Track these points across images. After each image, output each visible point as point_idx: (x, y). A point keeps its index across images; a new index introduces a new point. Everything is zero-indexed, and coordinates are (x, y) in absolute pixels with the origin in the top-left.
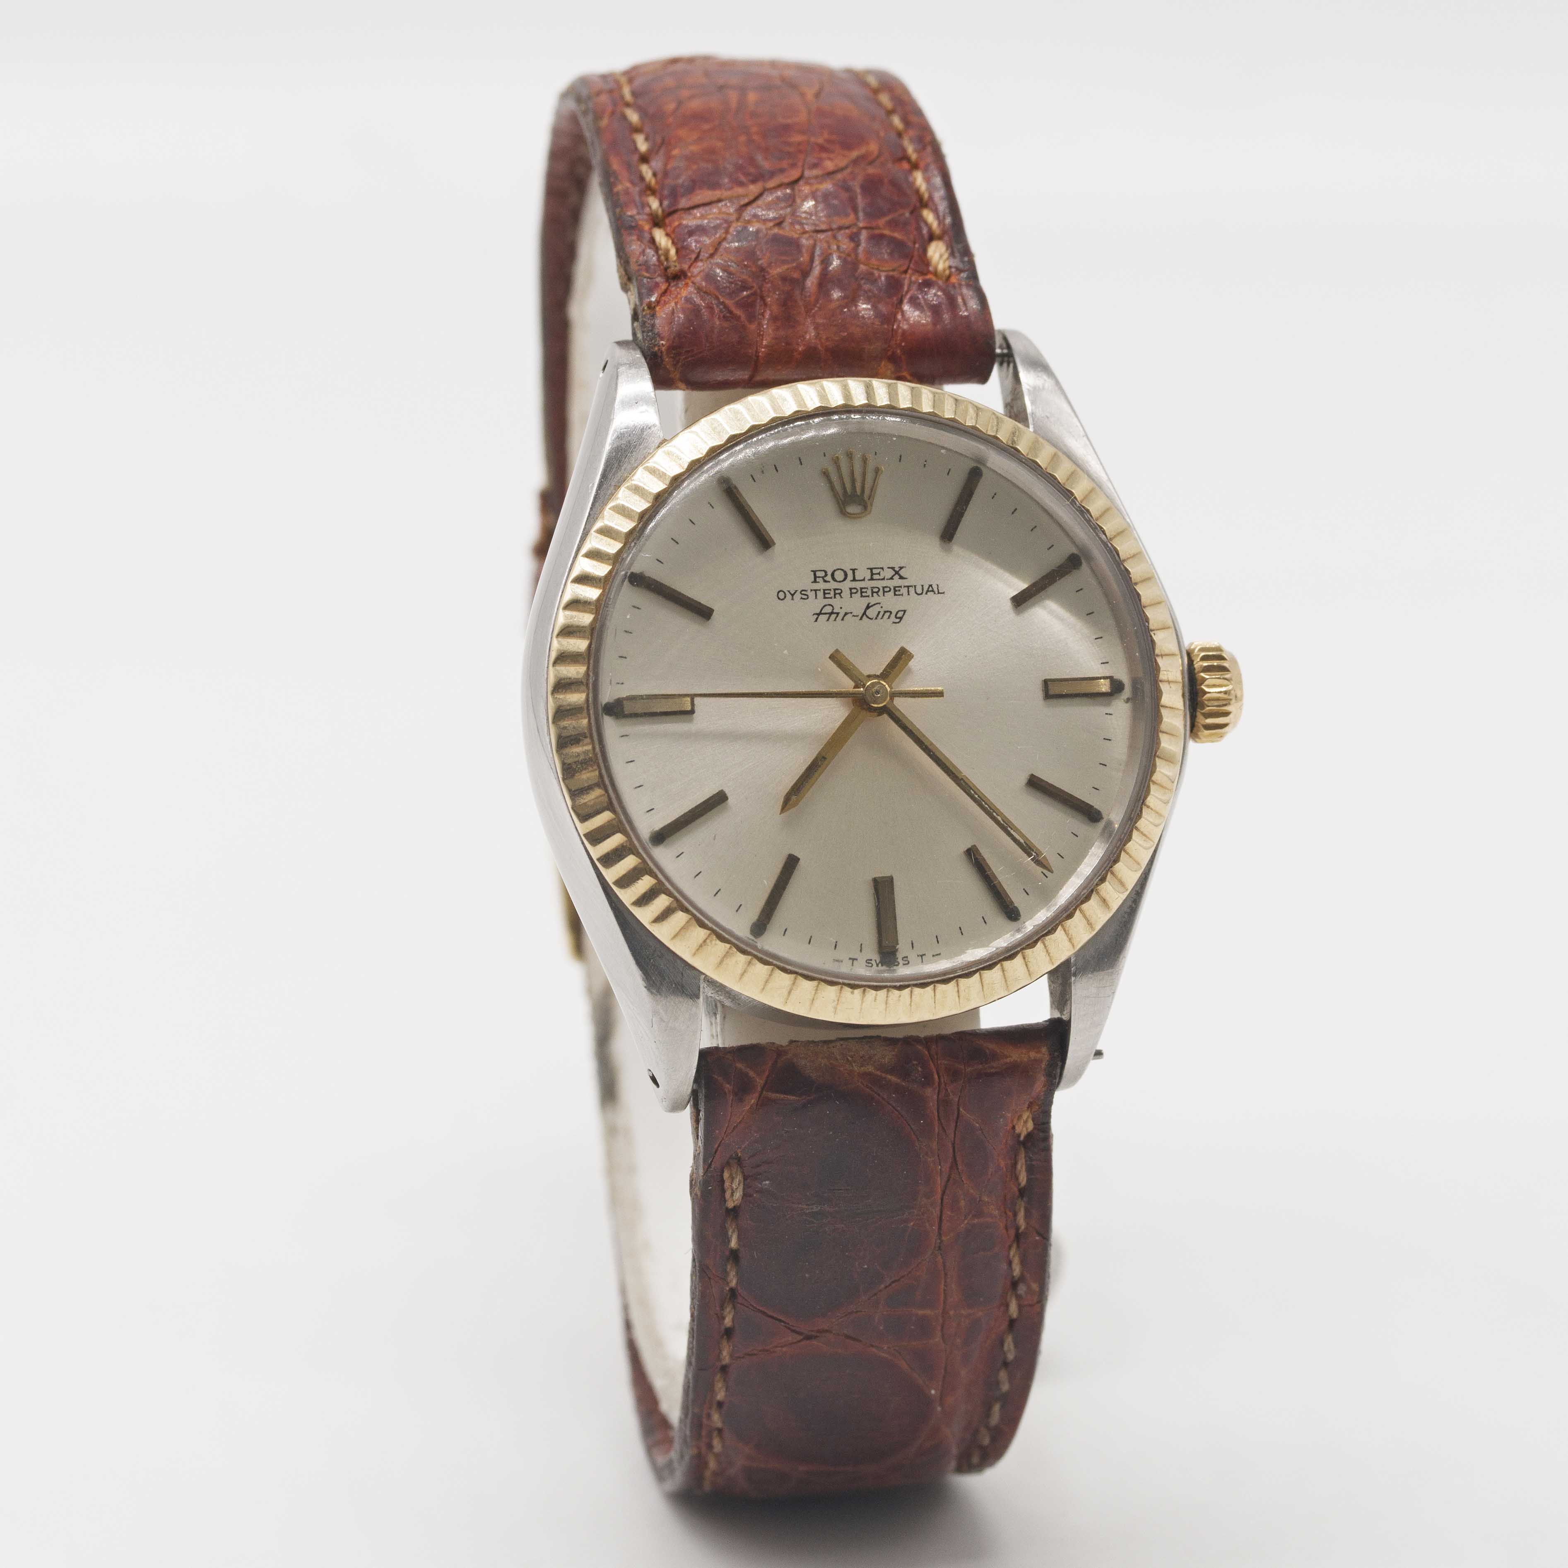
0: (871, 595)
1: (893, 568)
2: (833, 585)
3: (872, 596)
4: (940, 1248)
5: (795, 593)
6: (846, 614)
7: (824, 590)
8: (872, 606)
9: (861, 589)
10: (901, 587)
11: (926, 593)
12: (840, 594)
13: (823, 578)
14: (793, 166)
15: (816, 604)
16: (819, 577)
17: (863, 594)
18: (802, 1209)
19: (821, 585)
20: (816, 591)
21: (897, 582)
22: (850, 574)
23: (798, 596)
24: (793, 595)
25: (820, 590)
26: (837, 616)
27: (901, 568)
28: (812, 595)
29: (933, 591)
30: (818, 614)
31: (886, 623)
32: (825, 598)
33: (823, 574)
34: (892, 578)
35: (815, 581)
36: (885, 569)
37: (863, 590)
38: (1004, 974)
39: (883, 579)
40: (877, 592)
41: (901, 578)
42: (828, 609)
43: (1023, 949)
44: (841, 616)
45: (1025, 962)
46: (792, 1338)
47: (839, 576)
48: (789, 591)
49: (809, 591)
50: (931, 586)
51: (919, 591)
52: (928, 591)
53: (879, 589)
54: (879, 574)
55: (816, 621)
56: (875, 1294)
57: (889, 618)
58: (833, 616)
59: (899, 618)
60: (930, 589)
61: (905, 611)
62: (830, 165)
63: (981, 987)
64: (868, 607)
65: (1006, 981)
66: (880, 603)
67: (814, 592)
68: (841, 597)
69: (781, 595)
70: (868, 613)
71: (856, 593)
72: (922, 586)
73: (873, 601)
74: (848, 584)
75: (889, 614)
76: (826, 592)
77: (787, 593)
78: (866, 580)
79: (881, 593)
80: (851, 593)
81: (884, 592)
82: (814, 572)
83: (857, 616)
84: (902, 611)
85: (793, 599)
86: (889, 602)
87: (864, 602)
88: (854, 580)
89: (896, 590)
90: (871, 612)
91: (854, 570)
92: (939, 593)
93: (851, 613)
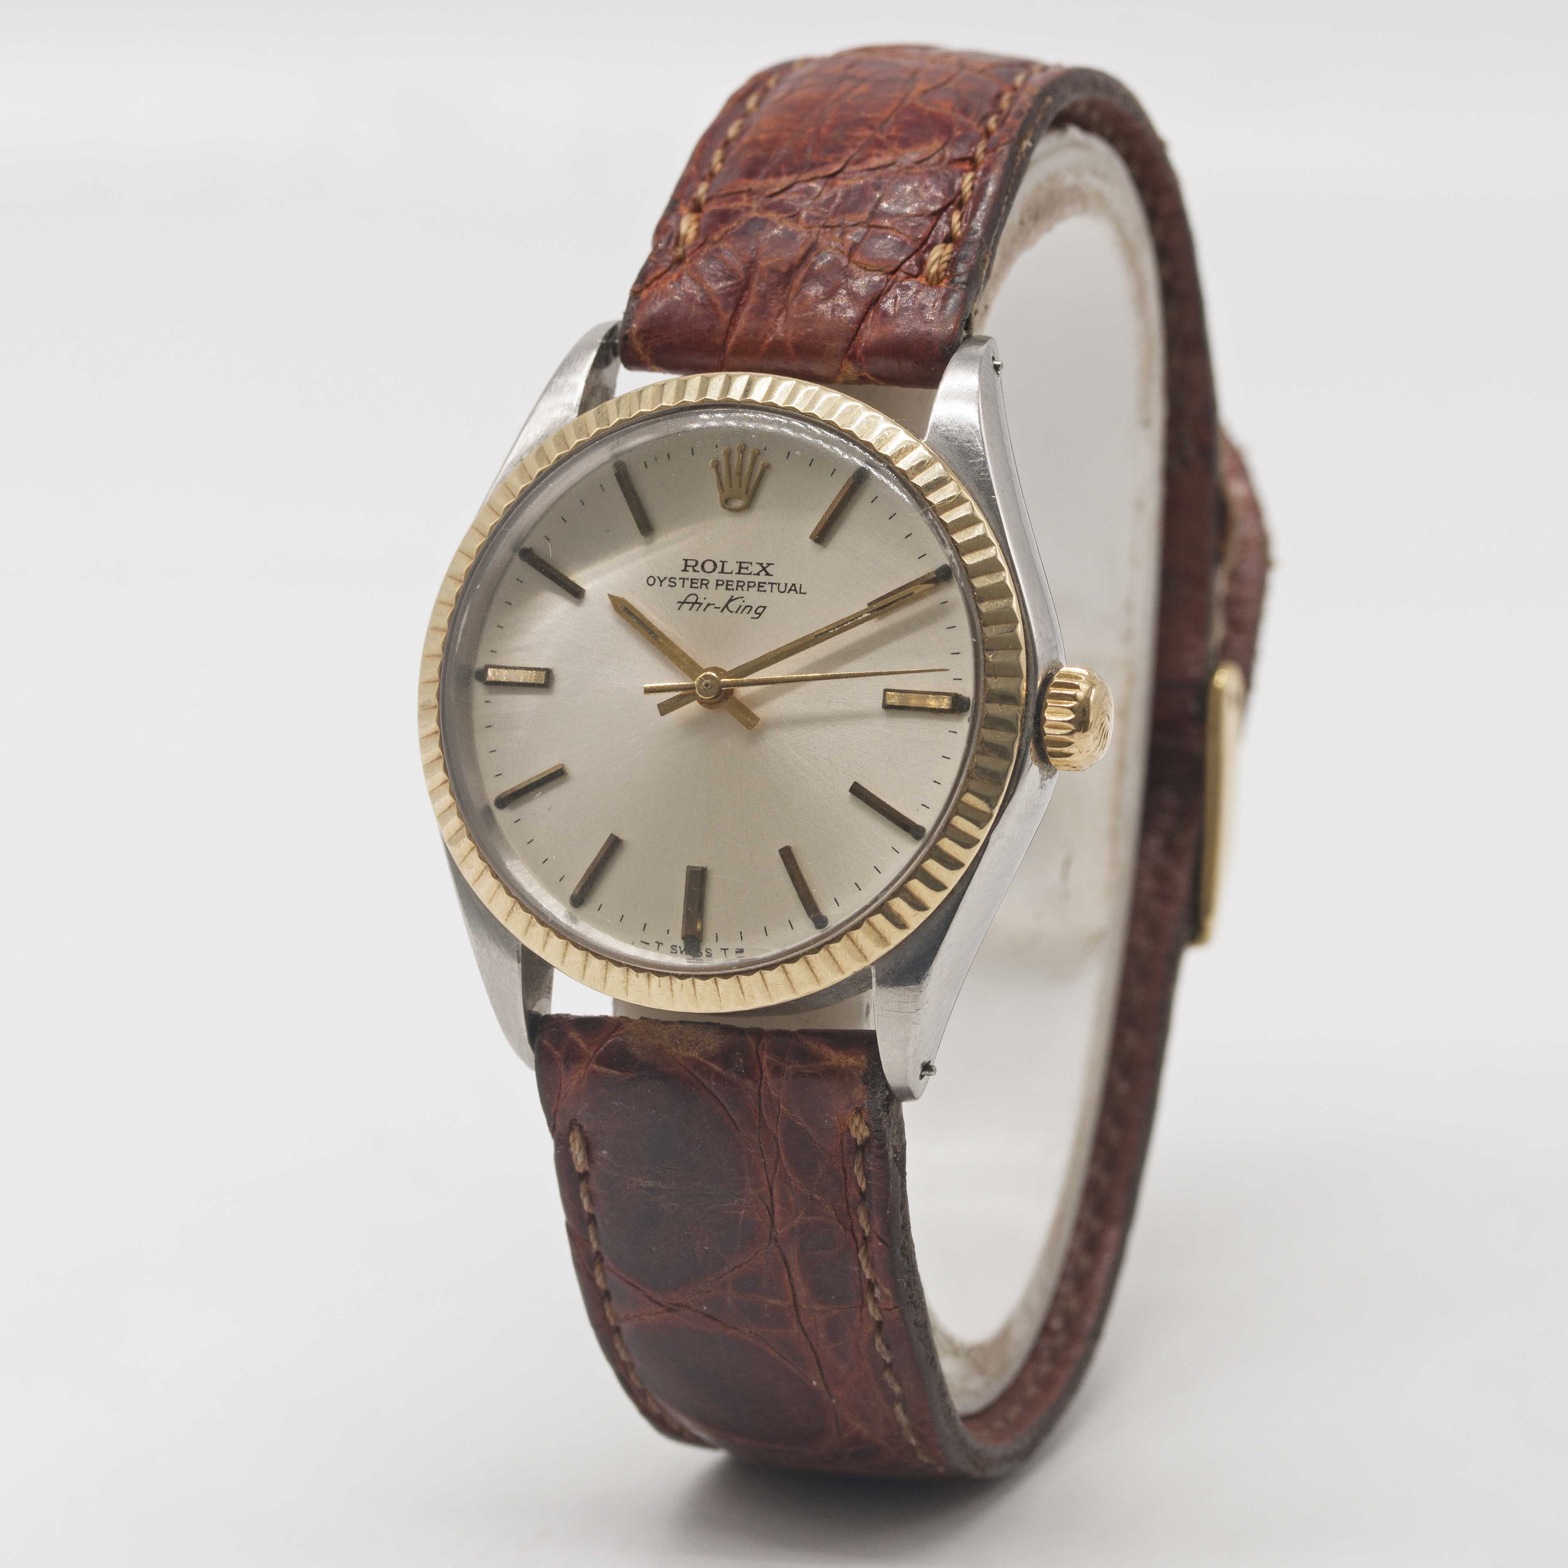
0: (735, 589)
1: (761, 564)
2: (701, 575)
3: (737, 589)
4: (776, 1241)
5: (664, 579)
6: (709, 605)
7: (692, 580)
8: (733, 600)
9: (728, 581)
10: (765, 583)
11: (788, 592)
12: (706, 585)
13: (693, 567)
14: (837, 160)
15: (682, 592)
16: (689, 566)
17: (729, 587)
18: (640, 1183)
19: (690, 574)
20: (684, 579)
21: (763, 578)
22: (719, 565)
23: (666, 583)
24: (661, 581)
25: (687, 579)
26: (699, 607)
27: (769, 565)
28: (679, 583)
29: (795, 590)
30: (683, 603)
31: (745, 617)
32: (691, 587)
33: (693, 563)
34: (758, 574)
35: (685, 570)
36: (754, 563)
37: (729, 583)
38: (788, 976)
39: (750, 574)
40: (742, 587)
41: (767, 574)
42: (692, 599)
43: (805, 954)
44: (703, 606)
45: (810, 967)
46: (653, 1307)
47: (709, 566)
48: (659, 578)
49: (678, 579)
50: (794, 585)
51: (782, 588)
52: (790, 590)
53: (744, 584)
54: (747, 568)
55: (679, 609)
56: (721, 1277)
57: (748, 613)
58: (696, 606)
59: (758, 614)
60: (793, 588)
61: (765, 608)
62: (875, 162)
63: (764, 985)
64: (731, 600)
65: (791, 983)
66: (742, 597)
67: (682, 580)
68: (707, 588)
69: (651, 581)
70: (729, 605)
71: (722, 585)
72: (786, 584)
73: (736, 594)
74: (716, 576)
75: (750, 608)
76: (693, 581)
77: (657, 579)
78: (734, 573)
79: (745, 588)
80: (717, 585)
81: (749, 586)
82: (686, 560)
83: (719, 608)
84: (763, 607)
85: (661, 585)
86: (752, 597)
87: (728, 595)
88: (722, 572)
89: (760, 585)
90: (733, 606)
91: (723, 562)
92: (800, 593)
93: (714, 604)
